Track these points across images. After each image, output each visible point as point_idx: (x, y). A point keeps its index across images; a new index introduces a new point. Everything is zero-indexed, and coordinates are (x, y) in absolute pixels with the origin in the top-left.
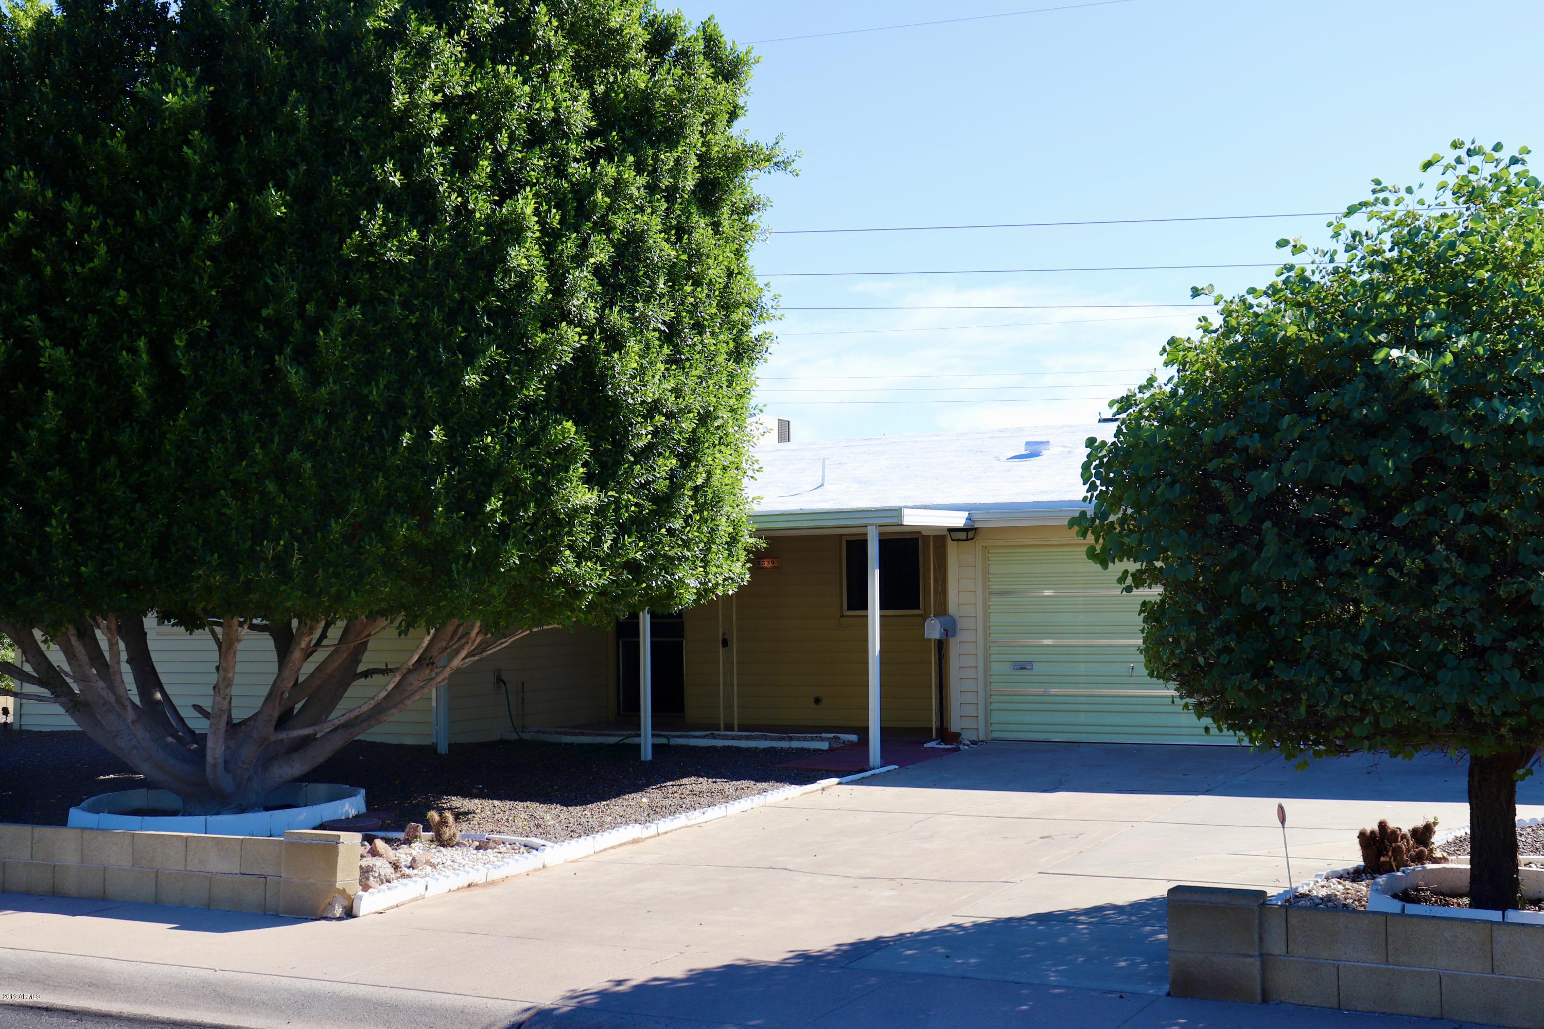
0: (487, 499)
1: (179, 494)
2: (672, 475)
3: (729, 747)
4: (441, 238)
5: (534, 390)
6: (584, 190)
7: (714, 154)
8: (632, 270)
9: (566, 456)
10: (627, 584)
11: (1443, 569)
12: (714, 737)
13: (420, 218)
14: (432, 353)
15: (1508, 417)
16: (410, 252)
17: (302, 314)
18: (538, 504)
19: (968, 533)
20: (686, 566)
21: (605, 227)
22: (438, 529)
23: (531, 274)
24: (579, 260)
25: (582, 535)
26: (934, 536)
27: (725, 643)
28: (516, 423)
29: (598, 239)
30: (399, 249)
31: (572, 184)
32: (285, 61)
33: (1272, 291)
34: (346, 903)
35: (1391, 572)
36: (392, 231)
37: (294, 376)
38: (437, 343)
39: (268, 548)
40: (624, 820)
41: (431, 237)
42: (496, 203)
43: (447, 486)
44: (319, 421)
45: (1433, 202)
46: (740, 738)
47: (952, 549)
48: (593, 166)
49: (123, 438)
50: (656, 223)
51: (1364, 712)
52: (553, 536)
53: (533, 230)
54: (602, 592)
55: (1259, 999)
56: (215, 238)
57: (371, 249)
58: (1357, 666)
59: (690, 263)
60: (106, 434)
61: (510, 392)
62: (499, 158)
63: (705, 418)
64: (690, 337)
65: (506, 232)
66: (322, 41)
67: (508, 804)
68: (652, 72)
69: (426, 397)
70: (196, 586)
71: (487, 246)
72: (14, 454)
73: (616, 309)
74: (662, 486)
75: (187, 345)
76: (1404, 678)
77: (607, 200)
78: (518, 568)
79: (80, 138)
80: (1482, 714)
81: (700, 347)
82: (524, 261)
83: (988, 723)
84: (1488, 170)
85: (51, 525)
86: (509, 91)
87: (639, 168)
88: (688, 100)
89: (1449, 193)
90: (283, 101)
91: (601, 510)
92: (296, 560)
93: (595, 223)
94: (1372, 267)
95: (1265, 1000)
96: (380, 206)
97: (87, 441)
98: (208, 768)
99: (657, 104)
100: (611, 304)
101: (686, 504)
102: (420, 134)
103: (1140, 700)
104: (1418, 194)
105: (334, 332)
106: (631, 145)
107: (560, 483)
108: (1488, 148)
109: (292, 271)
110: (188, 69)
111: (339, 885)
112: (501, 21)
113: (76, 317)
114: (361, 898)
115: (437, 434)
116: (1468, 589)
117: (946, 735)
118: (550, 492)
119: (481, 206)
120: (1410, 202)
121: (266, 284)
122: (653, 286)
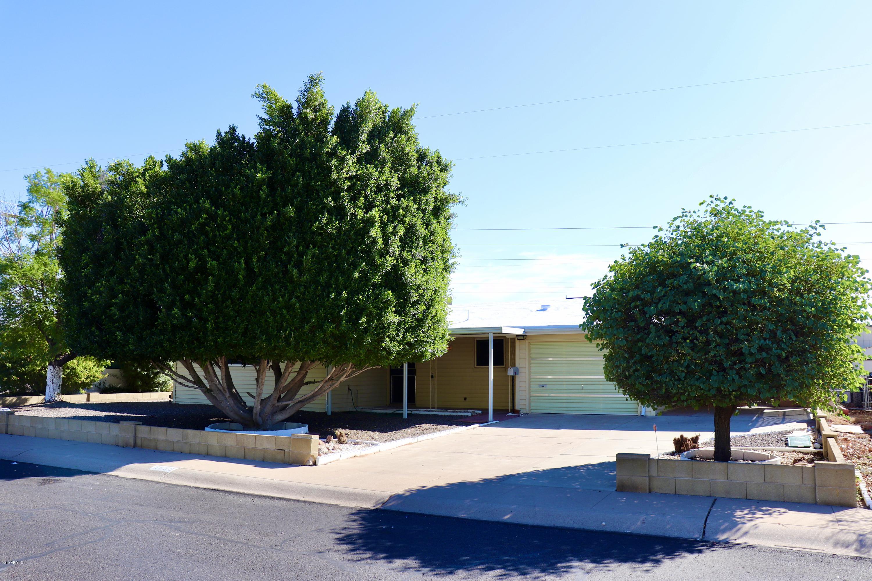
0: (360, 318)
1: (252, 314)
2: (424, 312)
3: (434, 415)
4: (346, 225)
5: (377, 279)
6: (395, 209)
7: (439, 197)
8: (411, 238)
9: (387, 304)
10: (407, 350)
11: (712, 340)
12: (429, 411)
13: (339, 217)
14: (342, 265)
15: (737, 288)
16: (335, 229)
17: (297, 250)
18: (377, 321)
19: (523, 337)
20: (428, 345)
21: (402, 222)
22: (343, 328)
23: (377, 238)
24: (394, 233)
25: (392, 332)
26: (511, 338)
27: (432, 377)
28: (371, 291)
29: (400, 226)
30: (332, 228)
31: (391, 207)
32: (295, 162)
33: (650, 245)
34: (313, 460)
35: (695, 341)
36: (330, 222)
37: (295, 272)
38: (343, 261)
39: (282, 334)
40: (403, 437)
41: (343, 224)
42: (365, 213)
43: (346, 313)
44: (302, 289)
45: (703, 216)
46: (438, 412)
47: (517, 343)
48: (399, 200)
49: (234, 294)
50: (419, 221)
51: (685, 391)
52: (382, 332)
53: (378, 223)
54: (399, 353)
55: (648, 491)
56: (269, 223)
57: (322, 228)
58: (683, 374)
59: (430, 236)
60: (227, 292)
61: (369, 280)
62: (366, 197)
63: (436, 291)
64: (430, 262)
65: (369, 223)
66: (308, 155)
67: (359, 431)
68: (419, 168)
69: (340, 280)
70: (257, 347)
71: (362, 228)
72: (196, 298)
73: (406, 251)
74: (420, 316)
75: (257, 261)
76: (699, 379)
77: (404, 213)
78: (370, 344)
79: (224, 188)
80: (725, 391)
81: (433, 266)
82: (375, 233)
83: (530, 407)
84: (722, 205)
85: (208, 324)
86: (371, 173)
87: (415, 202)
88: (431, 178)
89: (708, 214)
90: (293, 175)
91: (399, 324)
92: (292, 339)
93: (399, 221)
94: (684, 237)
95: (650, 492)
96: (326, 213)
97: (221, 294)
98: (254, 415)
99: (421, 179)
100: (404, 250)
101: (428, 322)
102: (340, 188)
103: (585, 398)
104: (698, 213)
105: (309, 257)
106: (411, 193)
107: (385, 313)
108: (722, 199)
109: (294, 235)
110: (262, 164)
111: (312, 454)
112: (369, 150)
113: (219, 250)
114: (319, 459)
115: (344, 294)
116: (721, 347)
117: (514, 411)
118: (382, 317)
119: (360, 214)
120: (695, 216)
121: (285, 239)
122: (418, 244)
